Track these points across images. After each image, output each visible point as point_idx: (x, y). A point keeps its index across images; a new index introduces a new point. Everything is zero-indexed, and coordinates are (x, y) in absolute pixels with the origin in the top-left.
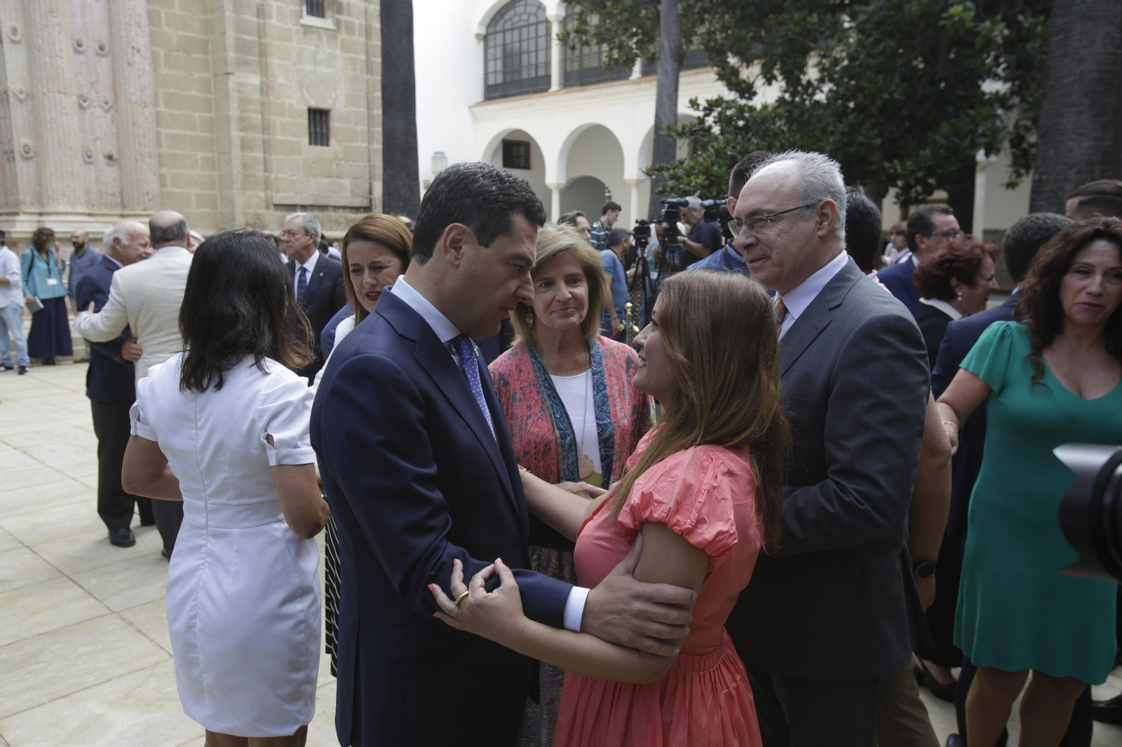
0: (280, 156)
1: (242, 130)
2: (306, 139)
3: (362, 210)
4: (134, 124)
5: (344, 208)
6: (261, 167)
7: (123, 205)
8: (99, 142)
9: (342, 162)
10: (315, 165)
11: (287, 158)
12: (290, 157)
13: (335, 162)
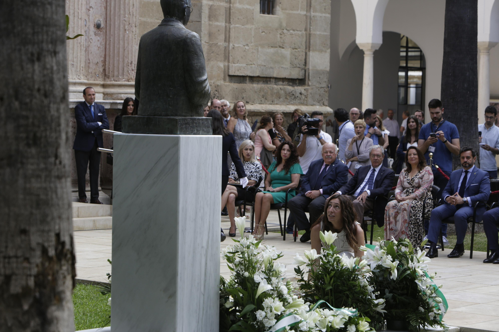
0: (237, 25)
2: (257, 7)
3: (297, 82)
5: (284, 80)
6: (222, 37)
8: (91, 10)
9: (285, 31)
10: (263, 33)
11: (243, 27)
12: (245, 26)
13: (280, 31)
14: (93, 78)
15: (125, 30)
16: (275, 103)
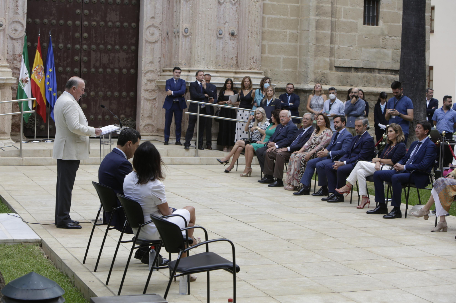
0: (342, 33)
1: (317, 15)
2: (361, 21)
4: (249, 12)
5: (386, 70)
6: (329, 40)
7: (237, 66)
8: (227, 24)
9: (387, 37)
10: (367, 39)
11: (347, 34)
12: (349, 34)
13: (382, 37)
14: (228, 68)
15: (249, 36)
16: (378, 86)
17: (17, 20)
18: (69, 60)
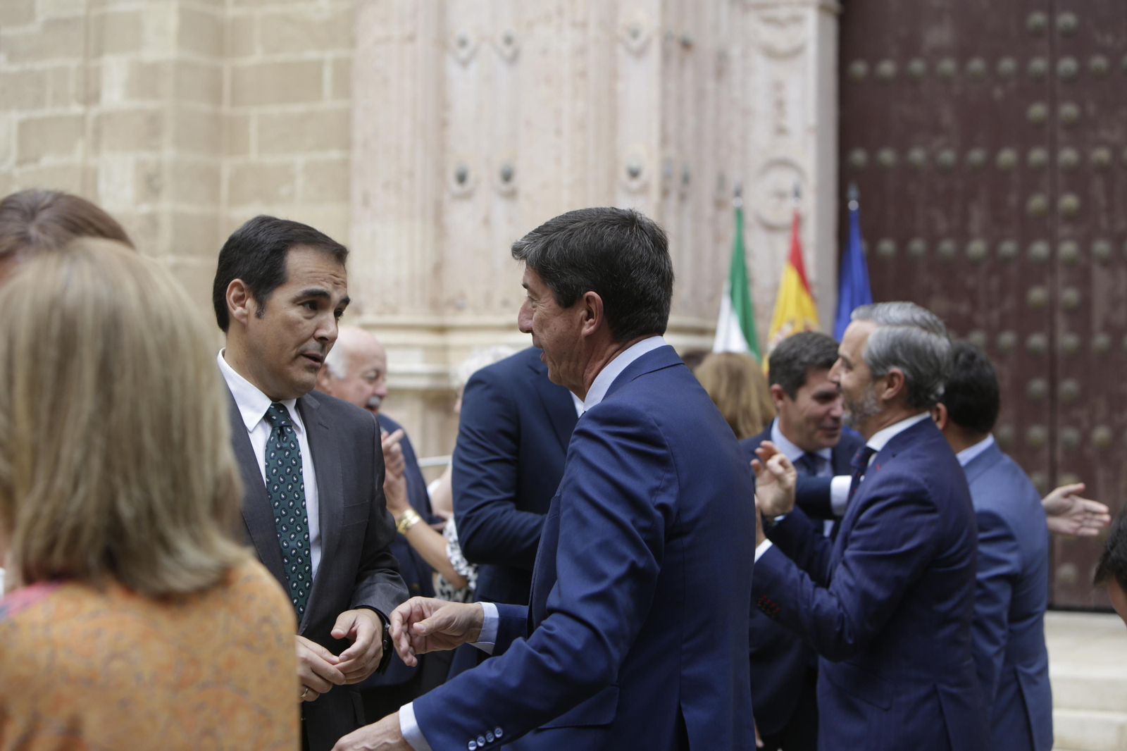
17: (780, 153)
18: (1010, 303)
